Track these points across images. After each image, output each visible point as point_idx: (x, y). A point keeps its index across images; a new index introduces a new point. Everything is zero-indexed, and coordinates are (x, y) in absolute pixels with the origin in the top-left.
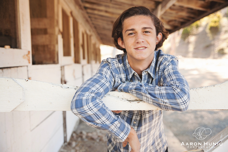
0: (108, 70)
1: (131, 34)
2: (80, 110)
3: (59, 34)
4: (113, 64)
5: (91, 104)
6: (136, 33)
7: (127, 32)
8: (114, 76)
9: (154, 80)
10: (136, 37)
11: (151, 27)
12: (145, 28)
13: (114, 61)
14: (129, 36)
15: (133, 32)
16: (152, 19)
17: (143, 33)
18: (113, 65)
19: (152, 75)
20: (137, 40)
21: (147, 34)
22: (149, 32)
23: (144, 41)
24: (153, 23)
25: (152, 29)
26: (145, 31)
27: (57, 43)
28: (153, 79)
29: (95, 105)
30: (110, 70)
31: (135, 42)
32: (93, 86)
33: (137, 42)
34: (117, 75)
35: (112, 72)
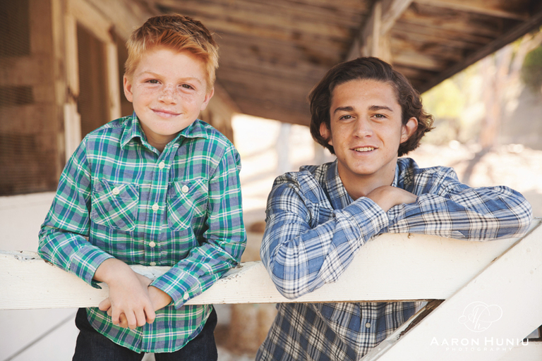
0: (292, 196)
1: (346, 117)
3: (67, 101)
4: (303, 182)
6: (356, 116)
7: (337, 113)
10: (354, 126)
11: (388, 106)
12: (376, 108)
13: (304, 177)
14: (341, 121)
15: (352, 115)
17: (372, 117)
18: (303, 184)
20: (355, 131)
21: (380, 120)
22: (385, 117)
23: (370, 134)
25: (391, 111)
26: (377, 114)
27: (62, 128)
30: (294, 195)
31: (351, 136)
33: (355, 134)
35: (303, 197)
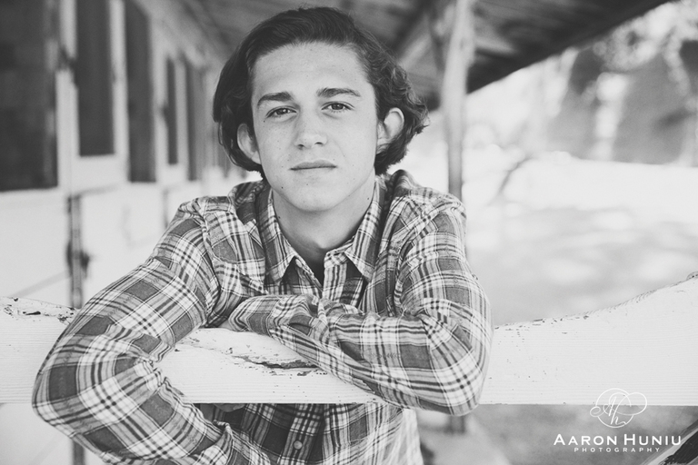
0: (196, 245)
1: (280, 111)
2: (69, 407)
3: (59, 67)
4: (215, 223)
5: (111, 385)
6: (296, 108)
7: (263, 106)
8: (217, 270)
9: (370, 286)
10: (295, 126)
11: (352, 89)
12: (331, 92)
13: (218, 214)
14: (271, 119)
15: (287, 107)
16: (361, 58)
17: (325, 108)
18: (214, 228)
19: (361, 266)
20: (297, 136)
21: (338, 113)
22: (347, 107)
23: (323, 140)
24: (364, 73)
25: (357, 95)
26: (332, 102)
28: (366, 283)
29: (130, 385)
30: (200, 246)
31: (292, 144)
32: (128, 311)
33: (297, 143)
34: (230, 266)
35: (211, 253)
